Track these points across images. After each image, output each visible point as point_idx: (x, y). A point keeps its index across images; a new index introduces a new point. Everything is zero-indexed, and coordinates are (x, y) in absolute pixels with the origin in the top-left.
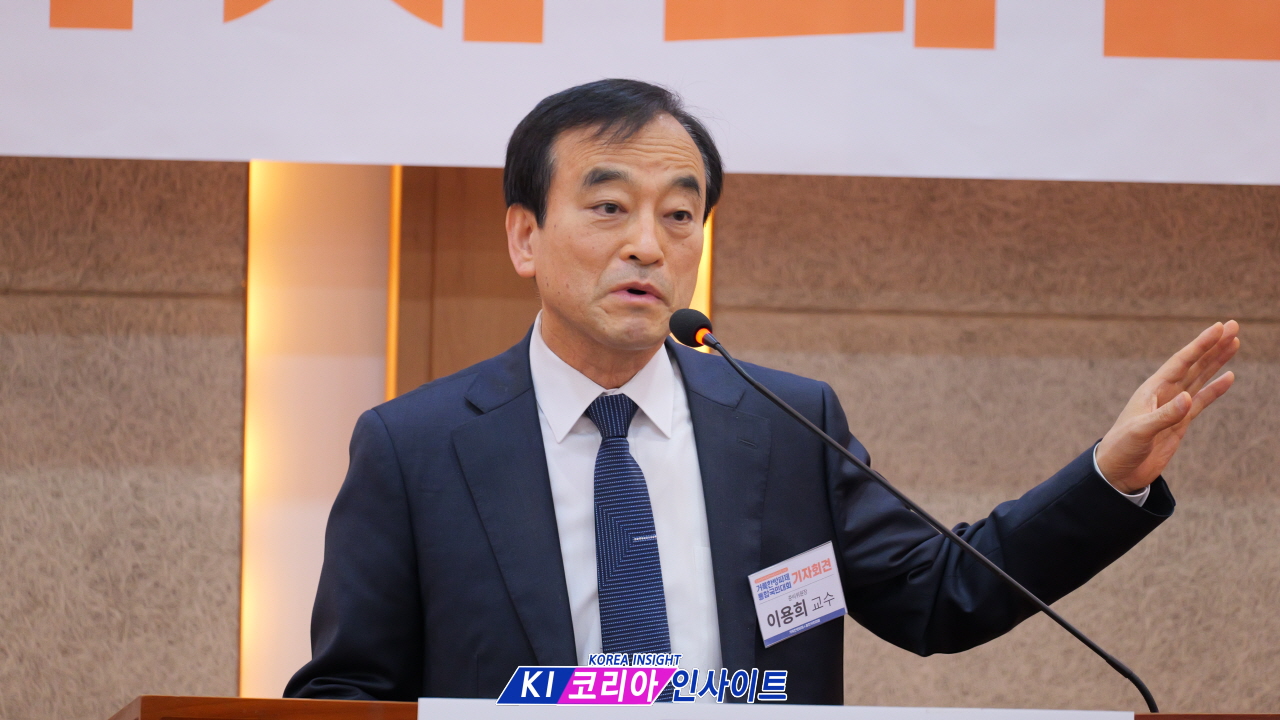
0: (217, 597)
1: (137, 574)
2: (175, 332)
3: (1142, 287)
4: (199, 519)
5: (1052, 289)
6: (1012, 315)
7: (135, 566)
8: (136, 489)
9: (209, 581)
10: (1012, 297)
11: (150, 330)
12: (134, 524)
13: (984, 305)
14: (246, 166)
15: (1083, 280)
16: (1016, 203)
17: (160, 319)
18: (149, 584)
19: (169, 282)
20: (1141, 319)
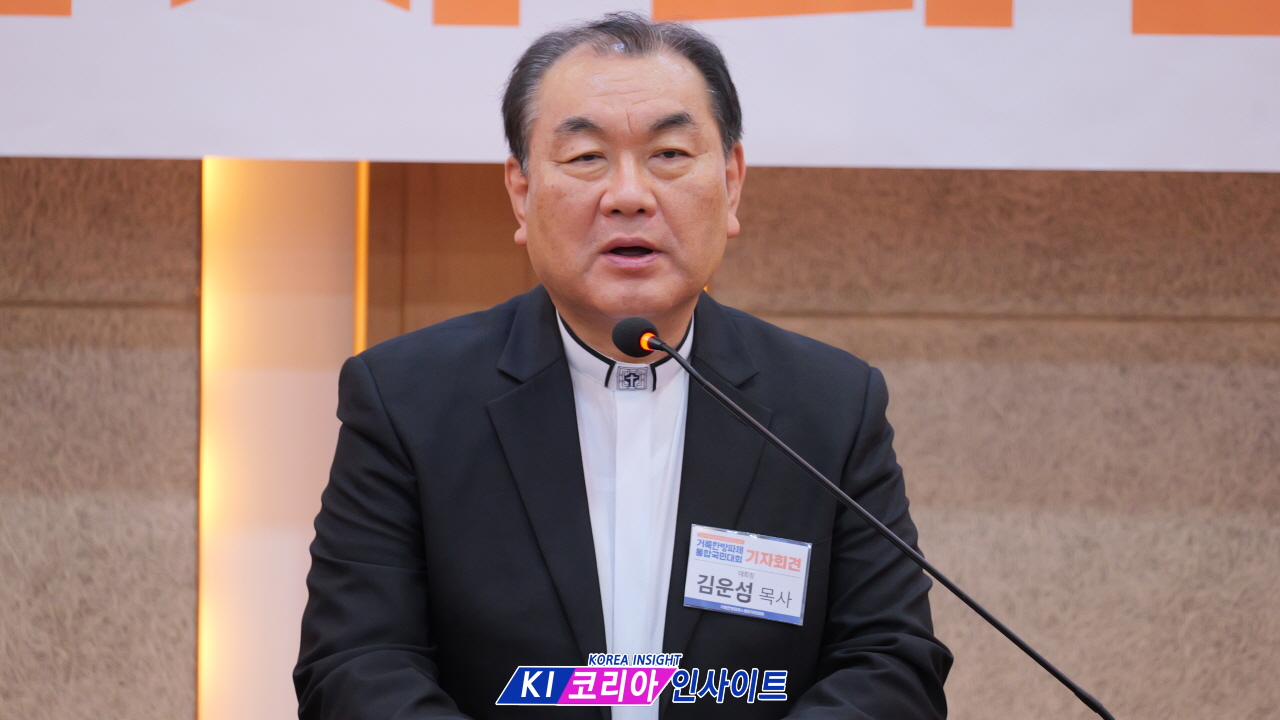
0: (172, 633)
1: (85, 610)
2: (123, 344)
3: (1177, 285)
4: (151, 548)
5: (1080, 288)
6: (1036, 317)
7: (82, 602)
8: (83, 517)
9: (162, 617)
10: (1036, 297)
11: (96, 343)
12: (82, 554)
13: (1006, 306)
14: (198, 165)
15: (1113, 278)
16: (1039, 195)
17: (107, 332)
18: (97, 620)
19: (116, 291)
20: (1177, 320)
